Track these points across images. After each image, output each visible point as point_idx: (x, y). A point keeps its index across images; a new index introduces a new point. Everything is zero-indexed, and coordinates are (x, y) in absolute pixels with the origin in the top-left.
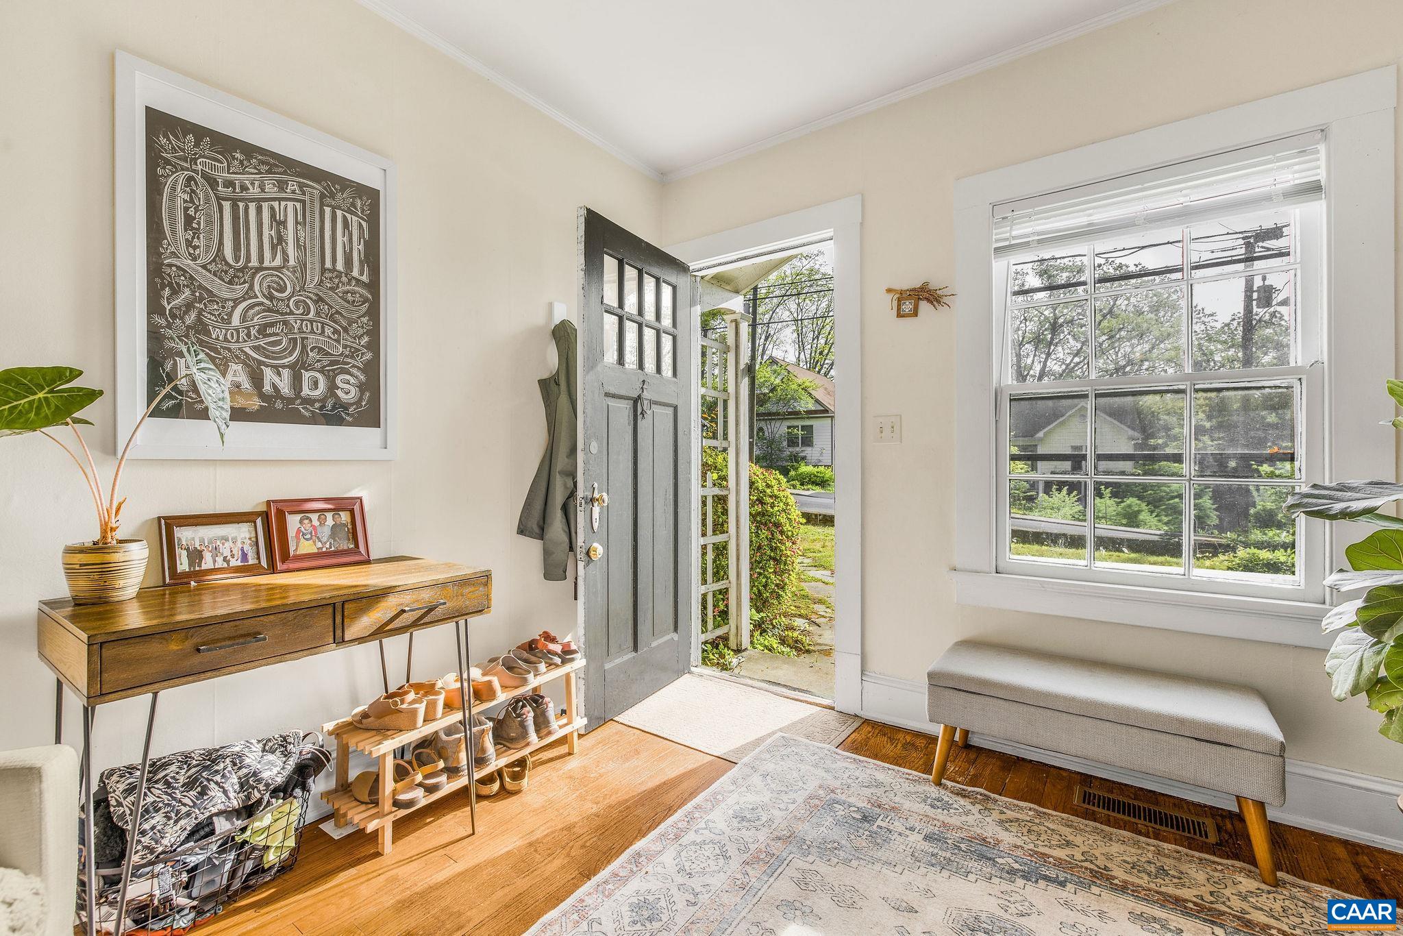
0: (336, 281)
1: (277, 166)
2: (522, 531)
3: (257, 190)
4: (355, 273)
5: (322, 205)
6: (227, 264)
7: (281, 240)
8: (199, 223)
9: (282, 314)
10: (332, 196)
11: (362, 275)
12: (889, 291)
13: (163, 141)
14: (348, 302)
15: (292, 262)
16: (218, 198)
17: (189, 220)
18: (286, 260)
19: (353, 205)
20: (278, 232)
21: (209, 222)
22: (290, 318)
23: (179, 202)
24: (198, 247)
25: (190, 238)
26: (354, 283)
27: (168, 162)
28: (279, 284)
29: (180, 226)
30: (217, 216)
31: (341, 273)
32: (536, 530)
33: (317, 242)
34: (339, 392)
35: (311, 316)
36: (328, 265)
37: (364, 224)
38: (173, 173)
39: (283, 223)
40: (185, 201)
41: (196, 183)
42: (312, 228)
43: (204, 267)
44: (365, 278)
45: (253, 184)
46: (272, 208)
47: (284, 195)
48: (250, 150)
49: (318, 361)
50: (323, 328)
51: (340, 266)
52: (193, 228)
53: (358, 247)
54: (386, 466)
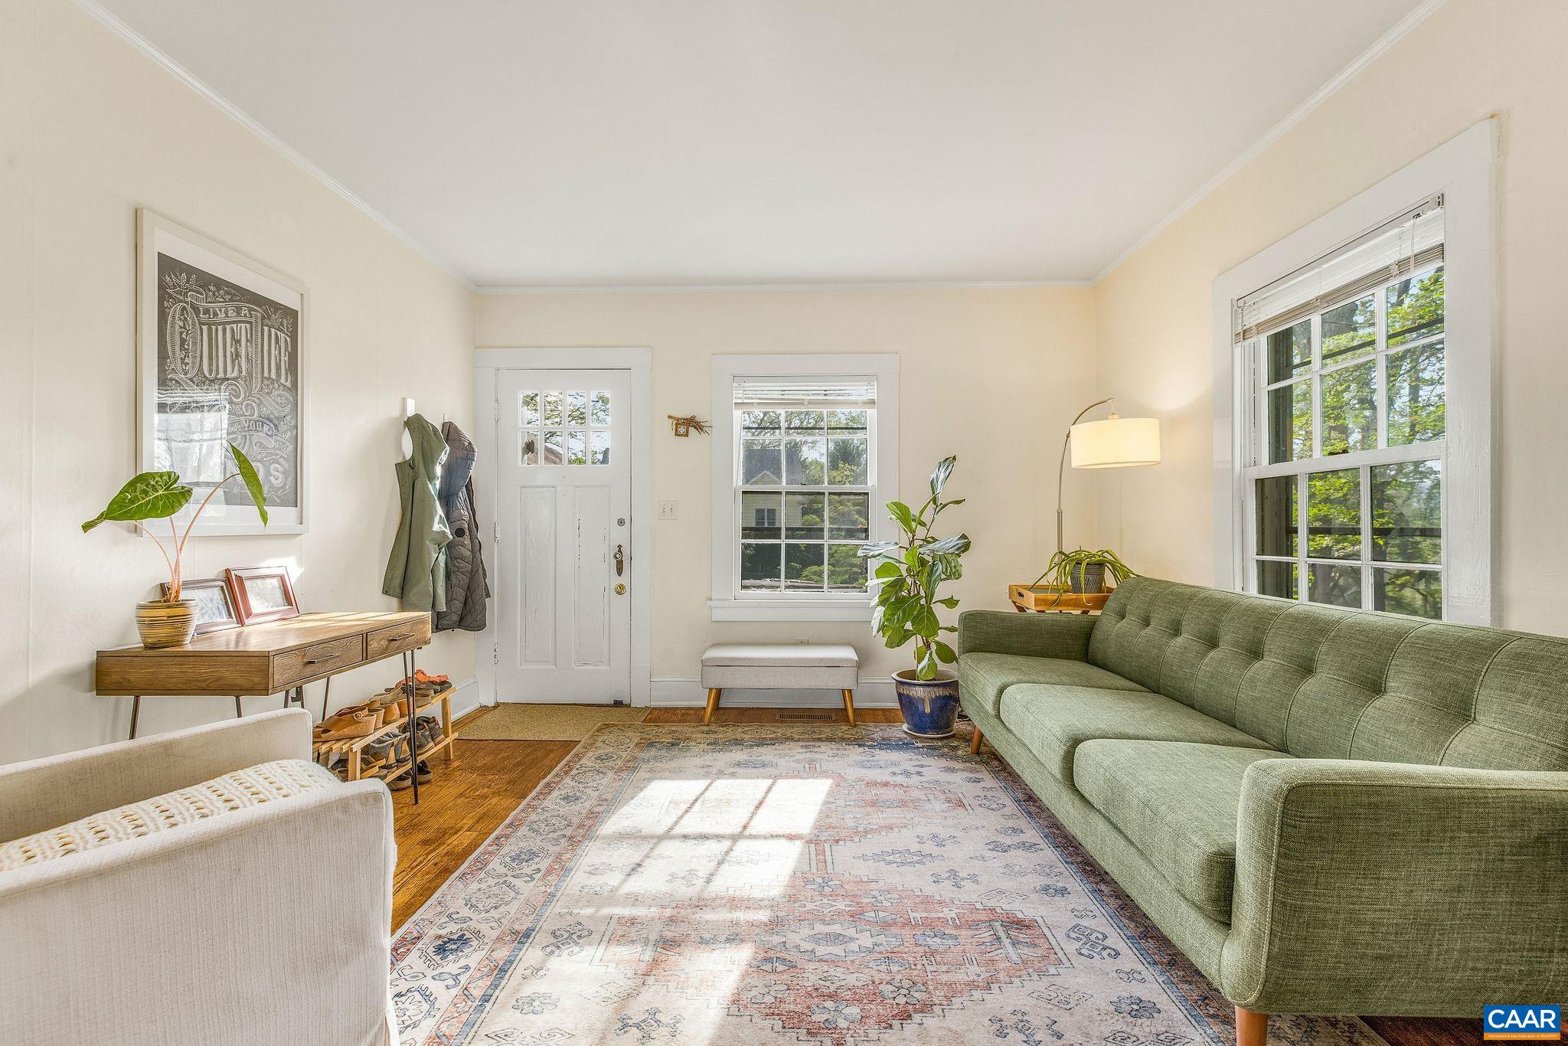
0: (271, 387)
1: (237, 296)
2: (386, 592)
3: (223, 315)
4: (283, 381)
5: (263, 325)
6: (205, 377)
7: (238, 355)
8: (188, 345)
9: (238, 416)
10: (269, 317)
11: (286, 381)
12: (670, 417)
13: (168, 279)
14: (278, 404)
15: (244, 374)
16: (200, 323)
17: (183, 341)
18: (240, 372)
19: (282, 324)
20: (236, 349)
21: (195, 344)
22: (242, 419)
23: (177, 328)
24: (188, 364)
25: (183, 356)
26: (281, 387)
27: (171, 297)
28: (236, 391)
29: (177, 348)
30: (199, 337)
31: (274, 380)
32: (399, 591)
33: (259, 355)
34: (272, 479)
35: (255, 417)
36: (266, 374)
37: (288, 339)
38: (174, 304)
39: (238, 342)
40: (181, 327)
41: (187, 313)
42: (256, 344)
43: (191, 380)
44: (288, 384)
45: (220, 311)
46: (233, 330)
47: (240, 319)
48: (220, 283)
49: (260, 453)
50: (262, 426)
51: (273, 376)
52: (185, 349)
53: (285, 358)
54: (298, 539)
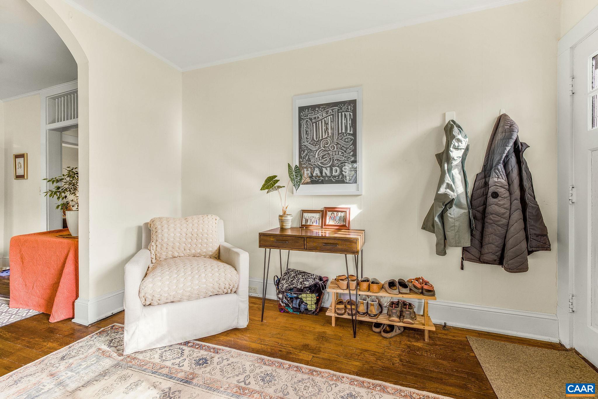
0: (342, 136)
1: (326, 107)
2: (424, 228)
3: (321, 116)
4: (348, 132)
5: (338, 113)
6: (314, 140)
7: (327, 129)
8: (308, 132)
9: (327, 151)
10: (341, 108)
11: (350, 131)
13: (302, 114)
14: (346, 142)
15: (330, 135)
16: (312, 123)
17: (307, 131)
18: (328, 135)
19: (348, 109)
20: (326, 127)
21: (311, 131)
22: (329, 152)
23: (305, 128)
24: (308, 138)
25: (306, 136)
26: (348, 135)
27: (302, 119)
28: (327, 142)
29: (305, 134)
30: (312, 128)
31: (344, 133)
32: (431, 229)
33: (337, 126)
34: (343, 173)
35: (335, 150)
36: (340, 132)
37: (351, 113)
38: (303, 121)
39: (328, 124)
40: (306, 127)
41: (308, 122)
42: (335, 122)
43: (310, 143)
44: (351, 132)
45: (320, 116)
46: (325, 120)
47: (328, 115)
48: (319, 106)
49: (337, 163)
50: (338, 152)
51: (344, 131)
52: (307, 134)
53: (349, 122)
54: (359, 197)
